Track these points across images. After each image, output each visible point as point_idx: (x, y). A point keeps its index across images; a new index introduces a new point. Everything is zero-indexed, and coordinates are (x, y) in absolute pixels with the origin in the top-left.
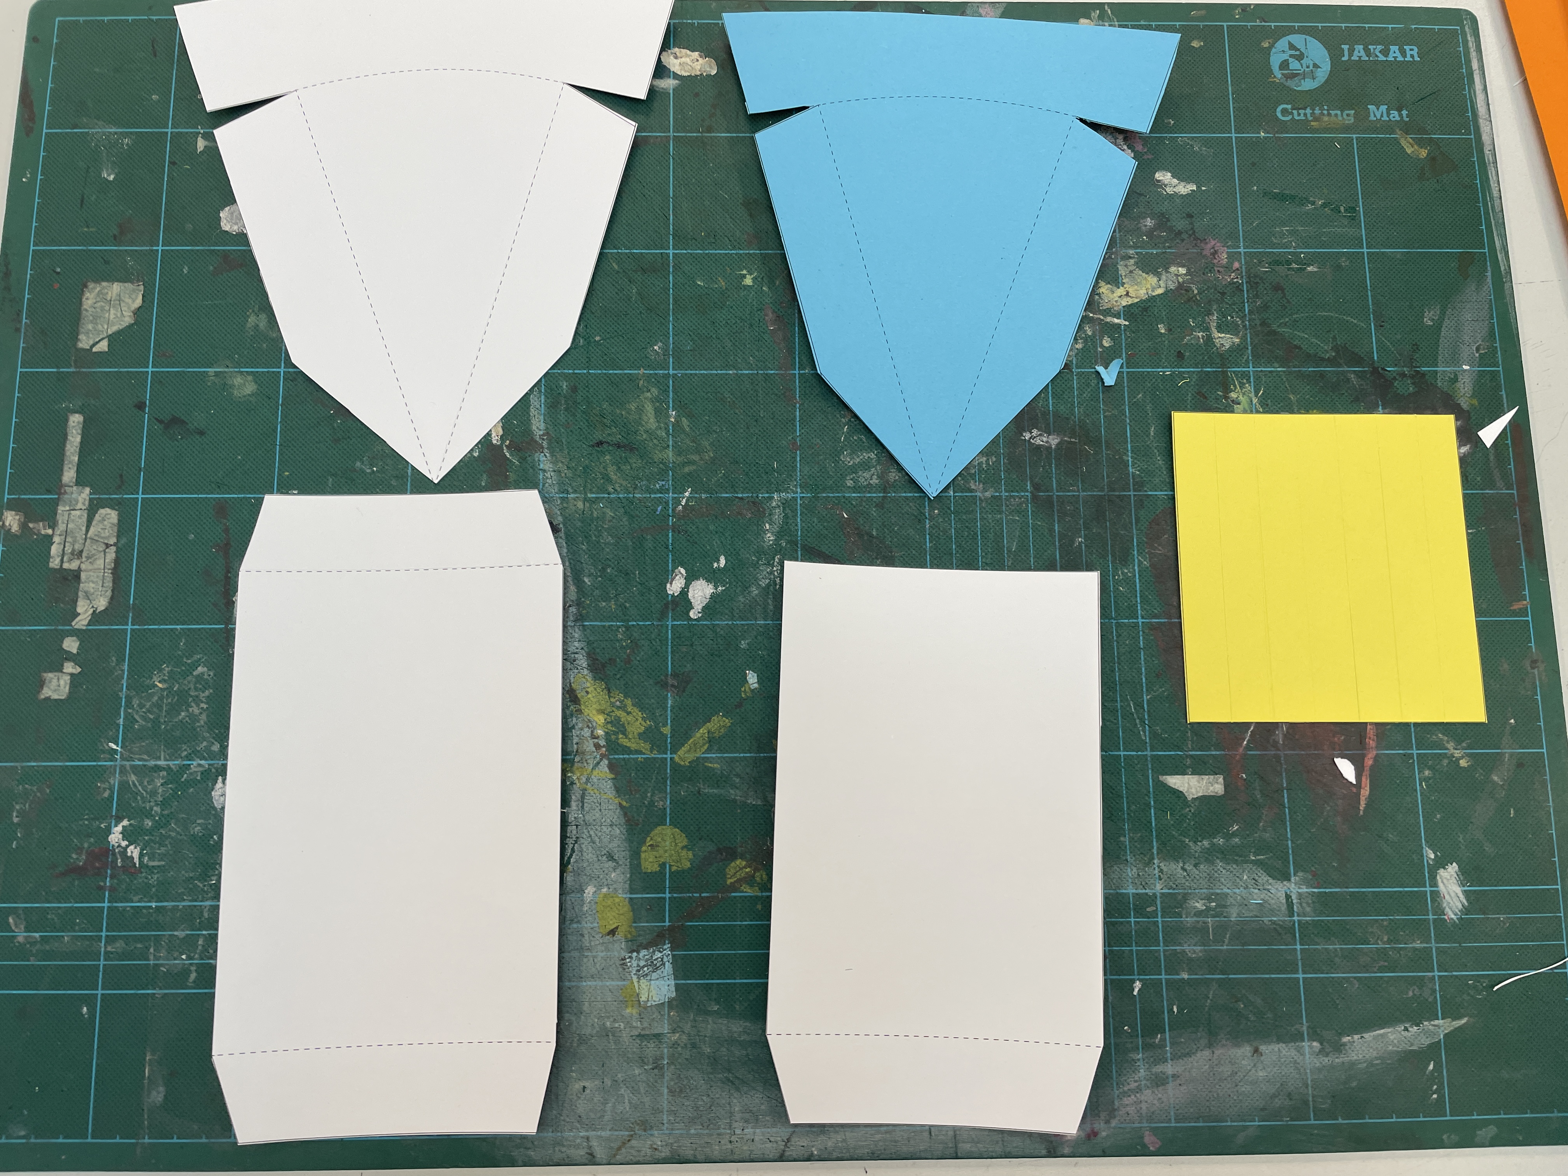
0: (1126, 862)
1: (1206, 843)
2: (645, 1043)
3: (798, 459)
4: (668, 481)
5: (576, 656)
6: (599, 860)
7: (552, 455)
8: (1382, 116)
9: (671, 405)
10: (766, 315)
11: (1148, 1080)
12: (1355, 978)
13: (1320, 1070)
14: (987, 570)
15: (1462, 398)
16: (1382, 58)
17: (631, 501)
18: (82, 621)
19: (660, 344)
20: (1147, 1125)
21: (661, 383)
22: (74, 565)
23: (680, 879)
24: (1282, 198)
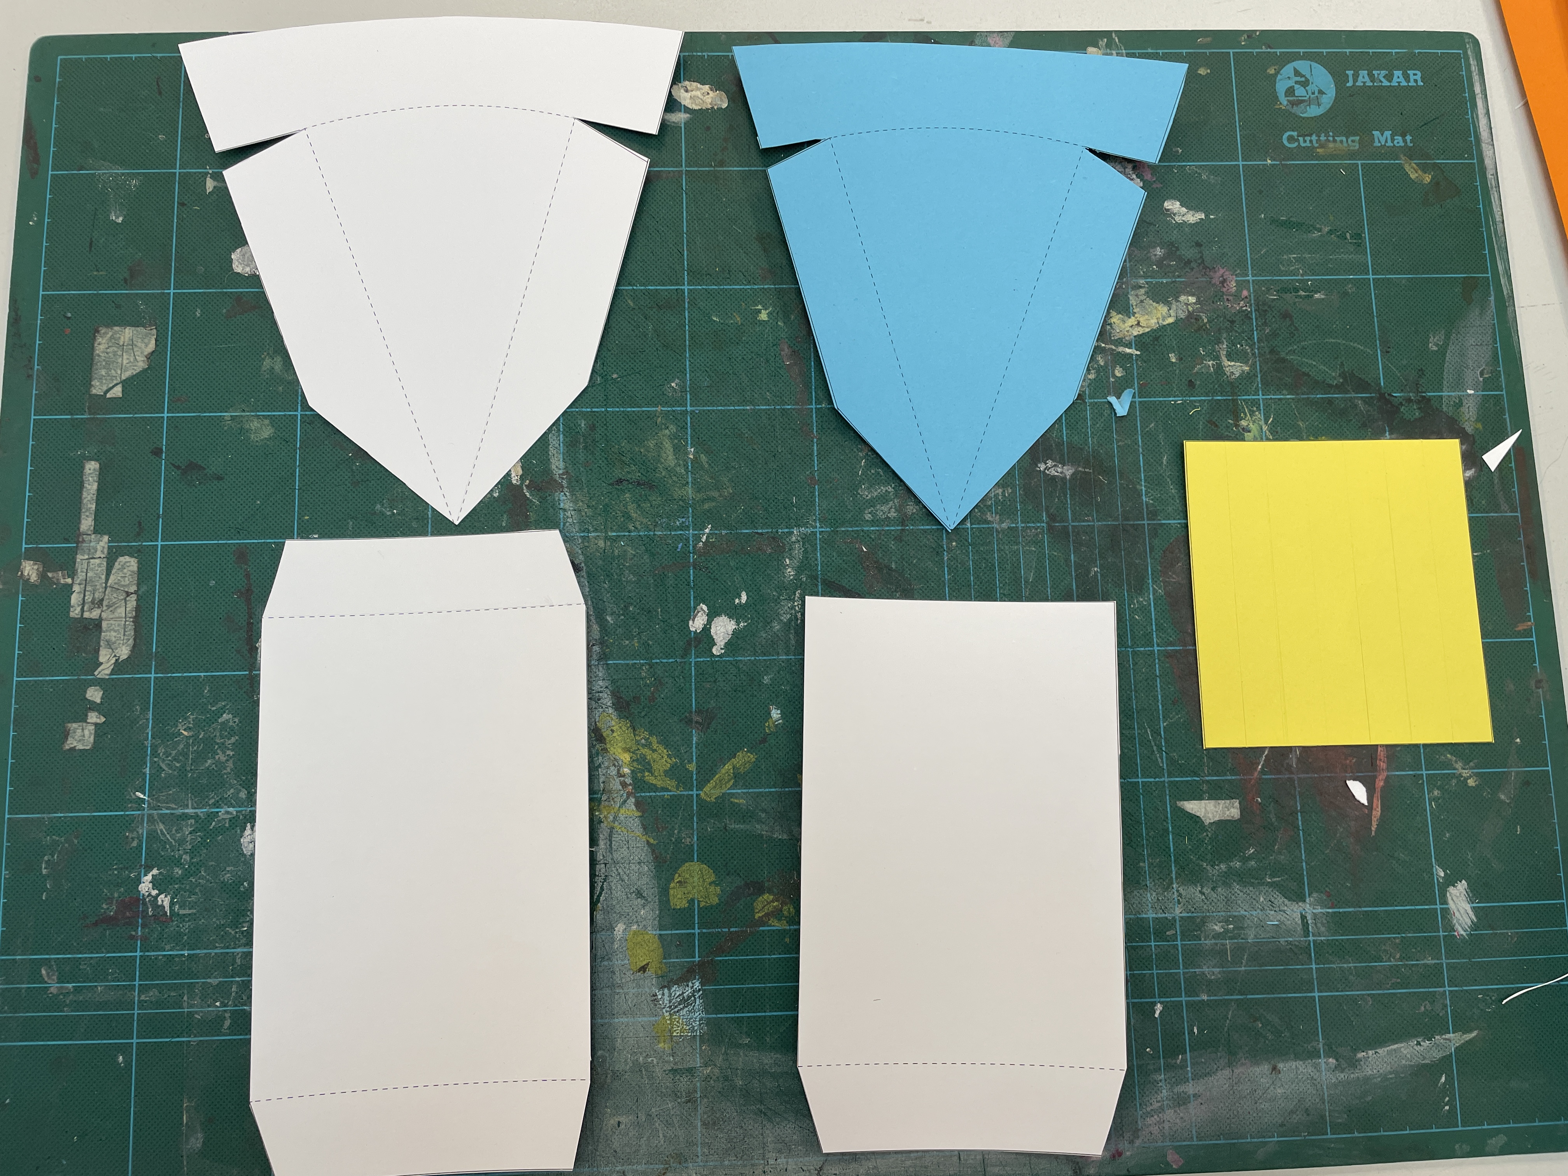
0: (1145, 887)
1: (1223, 866)
2: (678, 1077)
3: (817, 494)
4: (688, 517)
5: (601, 695)
6: (628, 898)
7: (572, 495)
8: (1386, 141)
9: (689, 442)
10: (783, 350)
11: (1170, 1100)
12: (1368, 995)
13: (1335, 1086)
14: (1005, 601)
15: (1467, 423)
16: (1386, 83)
17: (651, 539)
18: (104, 670)
19: (677, 381)
20: (1169, 1144)
21: (678, 419)
22: (95, 614)
23: (709, 915)
24: (1288, 225)
